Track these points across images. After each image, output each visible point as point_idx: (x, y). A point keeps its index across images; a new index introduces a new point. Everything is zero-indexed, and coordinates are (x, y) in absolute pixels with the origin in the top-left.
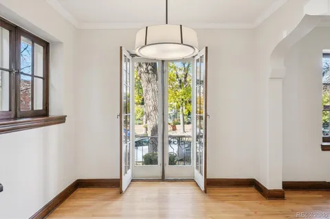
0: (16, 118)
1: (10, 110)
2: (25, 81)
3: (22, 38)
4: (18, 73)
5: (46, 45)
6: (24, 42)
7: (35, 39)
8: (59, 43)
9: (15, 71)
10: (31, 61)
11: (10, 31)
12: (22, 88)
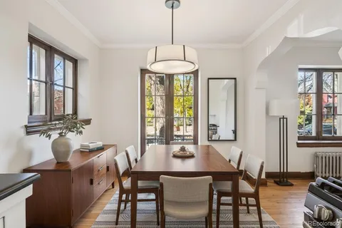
0: (51, 121)
1: (46, 114)
2: (58, 91)
3: (56, 56)
4: (53, 84)
5: (75, 62)
6: (57, 59)
7: (66, 57)
8: (85, 60)
9: (50, 83)
10: (62, 75)
11: (46, 50)
12: (56, 96)
